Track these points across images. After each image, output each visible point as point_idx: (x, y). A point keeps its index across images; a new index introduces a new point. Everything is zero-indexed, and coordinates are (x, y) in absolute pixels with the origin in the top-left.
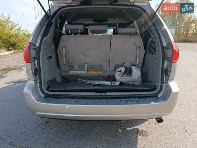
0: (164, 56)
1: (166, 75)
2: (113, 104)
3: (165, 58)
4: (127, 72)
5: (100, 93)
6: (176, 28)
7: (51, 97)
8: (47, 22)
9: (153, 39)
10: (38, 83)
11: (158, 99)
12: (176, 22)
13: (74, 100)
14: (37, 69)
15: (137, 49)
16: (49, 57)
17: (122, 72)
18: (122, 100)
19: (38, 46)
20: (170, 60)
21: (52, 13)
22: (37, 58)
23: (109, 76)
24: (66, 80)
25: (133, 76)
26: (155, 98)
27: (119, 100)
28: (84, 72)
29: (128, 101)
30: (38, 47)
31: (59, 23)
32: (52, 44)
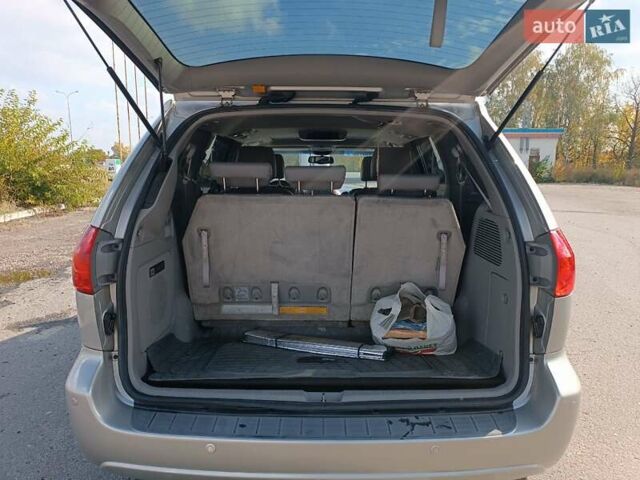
0: (529, 274)
1: (538, 335)
2: (365, 438)
3: (531, 281)
4: (408, 314)
5: (321, 394)
6: (560, 138)
7: (159, 407)
8: (154, 159)
9: (490, 211)
10: (116, 357)
11: (514, 417)
12: (561, 119)
13: (233, 420)
14: (115, 311)
15: (440, 240)
16: (155, 267)
17: (393, 316)
18: (395, 419)
19: (122, 237)
20: (548, 287)
21: (171, 130)
22: (118, 275)
23: (350, 321)
24: (207, 335)
25: (428, 329)
26: (502, 412)
27: (385, 419)
28: (267, 309)
29: (413, 425)
30: (122, 240)
31: (193, 158)
32: (167, 223)
